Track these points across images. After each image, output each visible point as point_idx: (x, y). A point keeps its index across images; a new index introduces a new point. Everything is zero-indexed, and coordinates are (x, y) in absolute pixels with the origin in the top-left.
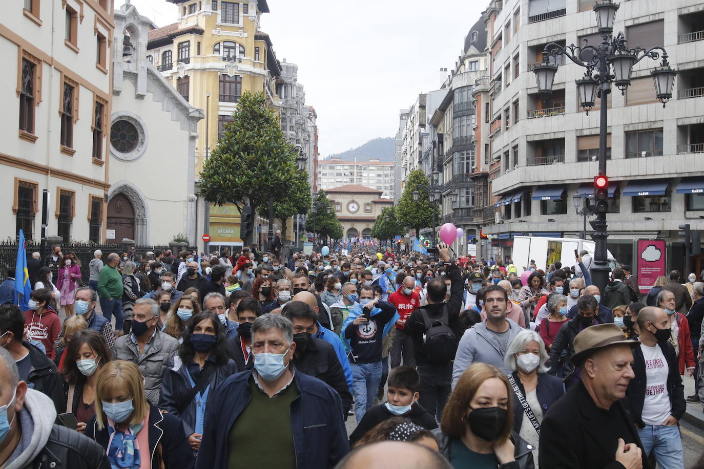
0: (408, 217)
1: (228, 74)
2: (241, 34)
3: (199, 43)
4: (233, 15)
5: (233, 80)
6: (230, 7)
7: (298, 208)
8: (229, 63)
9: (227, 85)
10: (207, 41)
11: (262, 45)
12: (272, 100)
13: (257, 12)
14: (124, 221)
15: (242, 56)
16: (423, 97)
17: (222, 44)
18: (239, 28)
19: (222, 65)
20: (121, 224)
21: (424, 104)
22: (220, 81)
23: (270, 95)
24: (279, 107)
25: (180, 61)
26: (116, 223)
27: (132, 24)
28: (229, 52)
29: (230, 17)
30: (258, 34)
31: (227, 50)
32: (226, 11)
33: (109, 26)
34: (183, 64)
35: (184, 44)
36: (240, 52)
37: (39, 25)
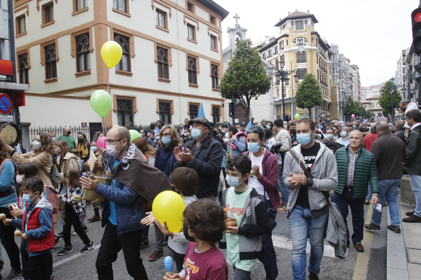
0: (384, 104)
1: (300, 51)
2: (305, 33)
3: (287, 41)
4: (301, 26)
5: (302, 53)
6: (299, 23)
7: (314, 102)
8: (300, 46)
9: (300, 56)
10: (290, 39)
11: (315, 37)
12: (326, 61)
13: (312, 24)
14: (242, 115)
15: (306, 43)
16: (404, 51)
17: (297, 39)
18: (304, 31)
19: (297, 48)
20: (241, 116)
21: (404, 54)
22: (297, 55)
23: (324, 59)
24: (330, 63)
25: (280, 49)
26: (239, 116)
27: (240, 32)
28: (300, 42)
29: (299, 27)
30: (313, 32)
31: (299, 41)
32: (298, 25)
33: (219, 32)
34: (282, 50)
35: (282, 42)
36: (305, 41)
37: (168, 32)
